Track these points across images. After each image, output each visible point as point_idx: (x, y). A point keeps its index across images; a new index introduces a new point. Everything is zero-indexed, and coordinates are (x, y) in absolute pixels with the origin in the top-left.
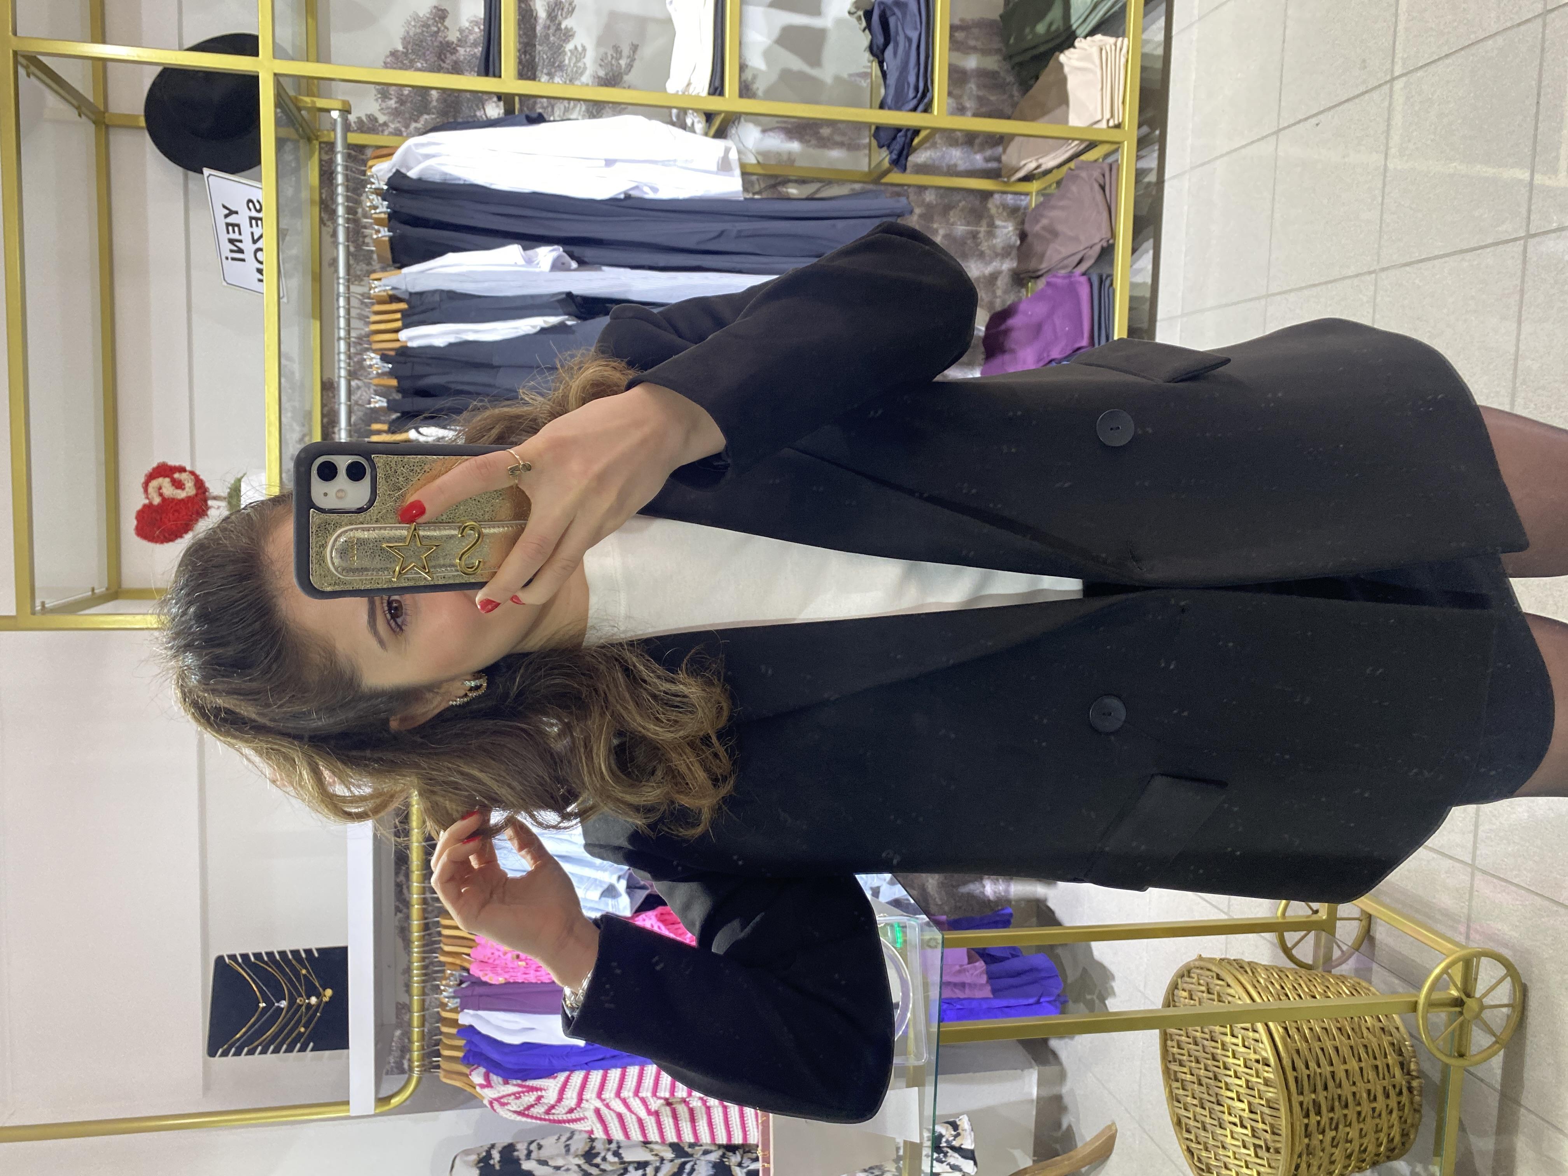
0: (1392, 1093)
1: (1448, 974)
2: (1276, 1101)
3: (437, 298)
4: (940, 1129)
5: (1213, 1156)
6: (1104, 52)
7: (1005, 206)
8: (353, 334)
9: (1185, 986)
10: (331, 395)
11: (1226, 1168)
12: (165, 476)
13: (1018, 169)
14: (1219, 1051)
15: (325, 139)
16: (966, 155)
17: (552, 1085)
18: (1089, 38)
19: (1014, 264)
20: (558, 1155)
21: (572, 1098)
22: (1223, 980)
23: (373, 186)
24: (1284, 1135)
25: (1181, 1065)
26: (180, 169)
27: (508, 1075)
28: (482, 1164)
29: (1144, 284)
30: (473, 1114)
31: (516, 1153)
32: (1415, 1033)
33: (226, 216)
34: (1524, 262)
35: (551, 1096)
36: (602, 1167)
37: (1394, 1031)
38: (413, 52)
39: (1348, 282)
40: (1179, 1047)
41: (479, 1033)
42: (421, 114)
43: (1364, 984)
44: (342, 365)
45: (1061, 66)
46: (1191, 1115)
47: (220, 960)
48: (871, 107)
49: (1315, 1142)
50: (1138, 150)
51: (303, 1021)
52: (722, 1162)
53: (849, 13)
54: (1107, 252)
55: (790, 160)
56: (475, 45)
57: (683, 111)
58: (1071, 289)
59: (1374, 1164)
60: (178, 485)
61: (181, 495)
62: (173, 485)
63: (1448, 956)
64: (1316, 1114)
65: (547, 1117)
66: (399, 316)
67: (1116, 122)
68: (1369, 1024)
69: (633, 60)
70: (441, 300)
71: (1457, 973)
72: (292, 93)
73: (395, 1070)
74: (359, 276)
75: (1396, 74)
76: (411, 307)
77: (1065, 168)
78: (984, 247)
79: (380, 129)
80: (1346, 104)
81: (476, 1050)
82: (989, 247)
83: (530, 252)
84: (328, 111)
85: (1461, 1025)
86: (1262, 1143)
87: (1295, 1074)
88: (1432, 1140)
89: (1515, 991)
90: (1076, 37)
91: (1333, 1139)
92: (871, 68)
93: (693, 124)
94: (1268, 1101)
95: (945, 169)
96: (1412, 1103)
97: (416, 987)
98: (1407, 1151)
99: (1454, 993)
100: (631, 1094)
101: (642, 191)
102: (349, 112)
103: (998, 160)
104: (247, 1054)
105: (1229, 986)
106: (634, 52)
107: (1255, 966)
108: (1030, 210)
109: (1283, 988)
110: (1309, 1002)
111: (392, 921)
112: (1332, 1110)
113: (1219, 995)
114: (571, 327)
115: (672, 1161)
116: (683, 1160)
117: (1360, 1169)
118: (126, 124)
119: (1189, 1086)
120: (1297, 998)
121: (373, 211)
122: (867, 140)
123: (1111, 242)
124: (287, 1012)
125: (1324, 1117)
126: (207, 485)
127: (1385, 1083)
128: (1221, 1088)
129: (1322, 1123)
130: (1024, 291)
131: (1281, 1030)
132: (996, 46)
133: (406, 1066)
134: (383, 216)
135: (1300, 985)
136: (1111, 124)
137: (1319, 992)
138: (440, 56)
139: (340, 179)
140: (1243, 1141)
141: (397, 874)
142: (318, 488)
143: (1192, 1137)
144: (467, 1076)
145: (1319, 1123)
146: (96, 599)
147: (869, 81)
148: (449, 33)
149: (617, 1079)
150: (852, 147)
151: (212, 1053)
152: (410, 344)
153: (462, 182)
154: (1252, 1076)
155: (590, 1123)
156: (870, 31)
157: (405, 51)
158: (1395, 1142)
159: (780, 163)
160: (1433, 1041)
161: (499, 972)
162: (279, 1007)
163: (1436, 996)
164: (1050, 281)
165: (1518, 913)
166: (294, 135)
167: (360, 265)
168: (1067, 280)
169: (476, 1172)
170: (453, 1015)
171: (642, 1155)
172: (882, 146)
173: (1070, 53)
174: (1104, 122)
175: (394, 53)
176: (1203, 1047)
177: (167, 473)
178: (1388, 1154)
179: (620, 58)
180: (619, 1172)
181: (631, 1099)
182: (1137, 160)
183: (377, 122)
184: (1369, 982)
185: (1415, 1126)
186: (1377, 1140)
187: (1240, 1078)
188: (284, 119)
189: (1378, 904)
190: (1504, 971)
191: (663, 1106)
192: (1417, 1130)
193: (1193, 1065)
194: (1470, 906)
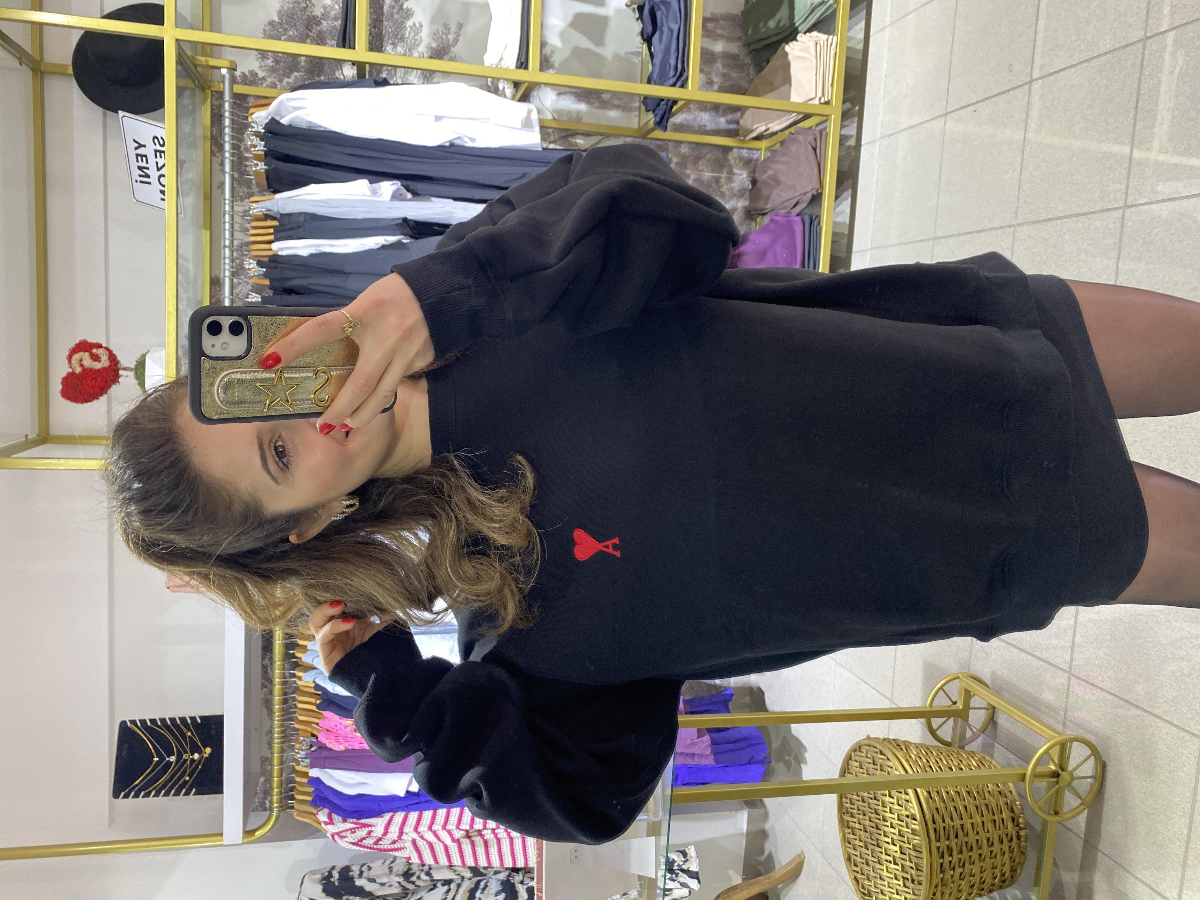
0: (1005, 840)
1: (1049, 754)
2: (920, 846)
3: (302, 219)
4: (673, 856)
5: (873, 884)
6: (818, 46)
7: (741, 158)
8: (236, 243)
9: (857, 758)
10: (218, 288)
11: (882, 893)
12: (85, 351)
13: (752, 131)
14: (880, 808)
15: (216, 89)
16: (713, 118)
17: (380, 822)
18: (807, 34)
19: (747, 203)
20: (384, 875)
21: (395, 832)
22: (884, 755)
23: (253, 130)
24: (925, 871)
25: (852, 816)
26: (101, 109)
27: (346, 815)
28: (325, 881)
29: (844, 223)
30: (320, 842)
31: (351, 873)
32: (1023, 794)
33: (136, 148)
34: (1122, 226)
35: (379, 831)
36: (417, 883)
37: (1008, 794)
38: (287, 23)
39: (994, 232)
40: (851, 803)
41: (323, 783)
42: (292, 71)
43: (988, 758)
44: (227, 267)
45: (786, 54)
46: (858, 854)
47: (123, 724)
48: (641, 82)
49: (947, 876)
50: (842, 122)
51: (188, 772)
52: (508, 880)
53: (627, 5)
54: (816, 199)
55: (579, 118)
56: (335, 19)
57: (496, 80)
58: (789, 226)
59: (990, 891)
60: (96, 358)
61: (98, 366)
62: (91, 358)
63: (1049, 740)
64: (949, 856)
65: (375, 847)
66: (272, 231)
67: (826, 100)
68: (990, 789)
69: (459, 35)
70: (305, 221)
71: (1055, 754)
72: (189, 53)
73: (259, 808)
74: (241, 197)
75: (1034, 77)
76: (281, 225)
77: (787, 132)
78: (725, 189)
79: (260, 82)
80: (996, 98)
81: (321, 795)
82: (728, 190)
83: (375, 186)
84: (219, 68)
85: (1057, 791)
86: (909, 877)
87: (935, 826)
88: (1033, 873)
89: (1097, 767)
90: (798, 33)
91: (961, 874)
92: (642, 48)
93: (504, 88)
94: (914, 846)
95: (697, 128)
96: (1019, 847)
97: (276, 746)
98: (1014, 883)
99: (1053, 767)
100: (440, 828)
101: (463, 141)
102: (235, 70)
103: (737, 123)
104: (143, 797)
105: (888, 759)
106: (459, 29)
107: (908, 744)
108: (760, 162)
109: (928, 761)
110: (947, 774)
111: (259, 694)
112: (961, 852)
113: (881, 766)
114: (406, 244)
115: (470, 879)
116: (479, 878)
117: (980, 895)
118: (58, 72)
119: (857, 832)
120: (938, 770)
121: (253, 149)
122: (638, 104)
123: (820, 191)
124: (175, 765)
125: (955, 858)
126: (119, 358)
127: (1000, 832)
128: (880, 835)
129: (953, 862)
130: (753, 223)
131: (925, 793)
132: (738, 35)
133: (268, 804)
134: (260, 153)
135: (941, 759)
136: (822, 101)
137: (954, 764)
138: (308, 26)
139: (227, 122)
140: (895, 874)
141: (263, 658)
142: (208, 341)
143: (858, 869)
144: (314, 815)
145: (950, 862)
146: (29, 444)
147: (640, 58)
148: (315, 9)
149: (430, 818)
150: (626, 109)
151: (116, 795)
152: (280, 253)
153: (323, 129)
154: (903, 827)
155: (408, 851)
156: (642, 21)
157: (280, 21)
158: (1006, 876)
159: (570, 120)
160: (1036, 803)
161: (341, 740)
162: (169, 761)
163: (1039, 770)
164: (773, 218)
165: (1101, 709)
166: (191, 85)
167: (243, 190)
168: (786, 219)
169: (320, 888)
170: (305, 770)
171: (448, 875)
172: (649, 111)
173: (793, 44)
174: (817, 99)
175: (271, 23)
176: (869, 804)
177: (87, 348)
178: (1001, 884)
179: (449, 34)
180: (430, 888)
181: (440, 831)
182: (841, 129)
183: (257, 76)
184: (992, 756)
185: (1021, 864)
186: (993, 874)
187: (894, 828)
188: (183, 73)
189: (1000, 699)
190: (1089, 752)
191: (463, 837)
192: (1022, 867)
193: (861, 816)
194: (1067, 702)
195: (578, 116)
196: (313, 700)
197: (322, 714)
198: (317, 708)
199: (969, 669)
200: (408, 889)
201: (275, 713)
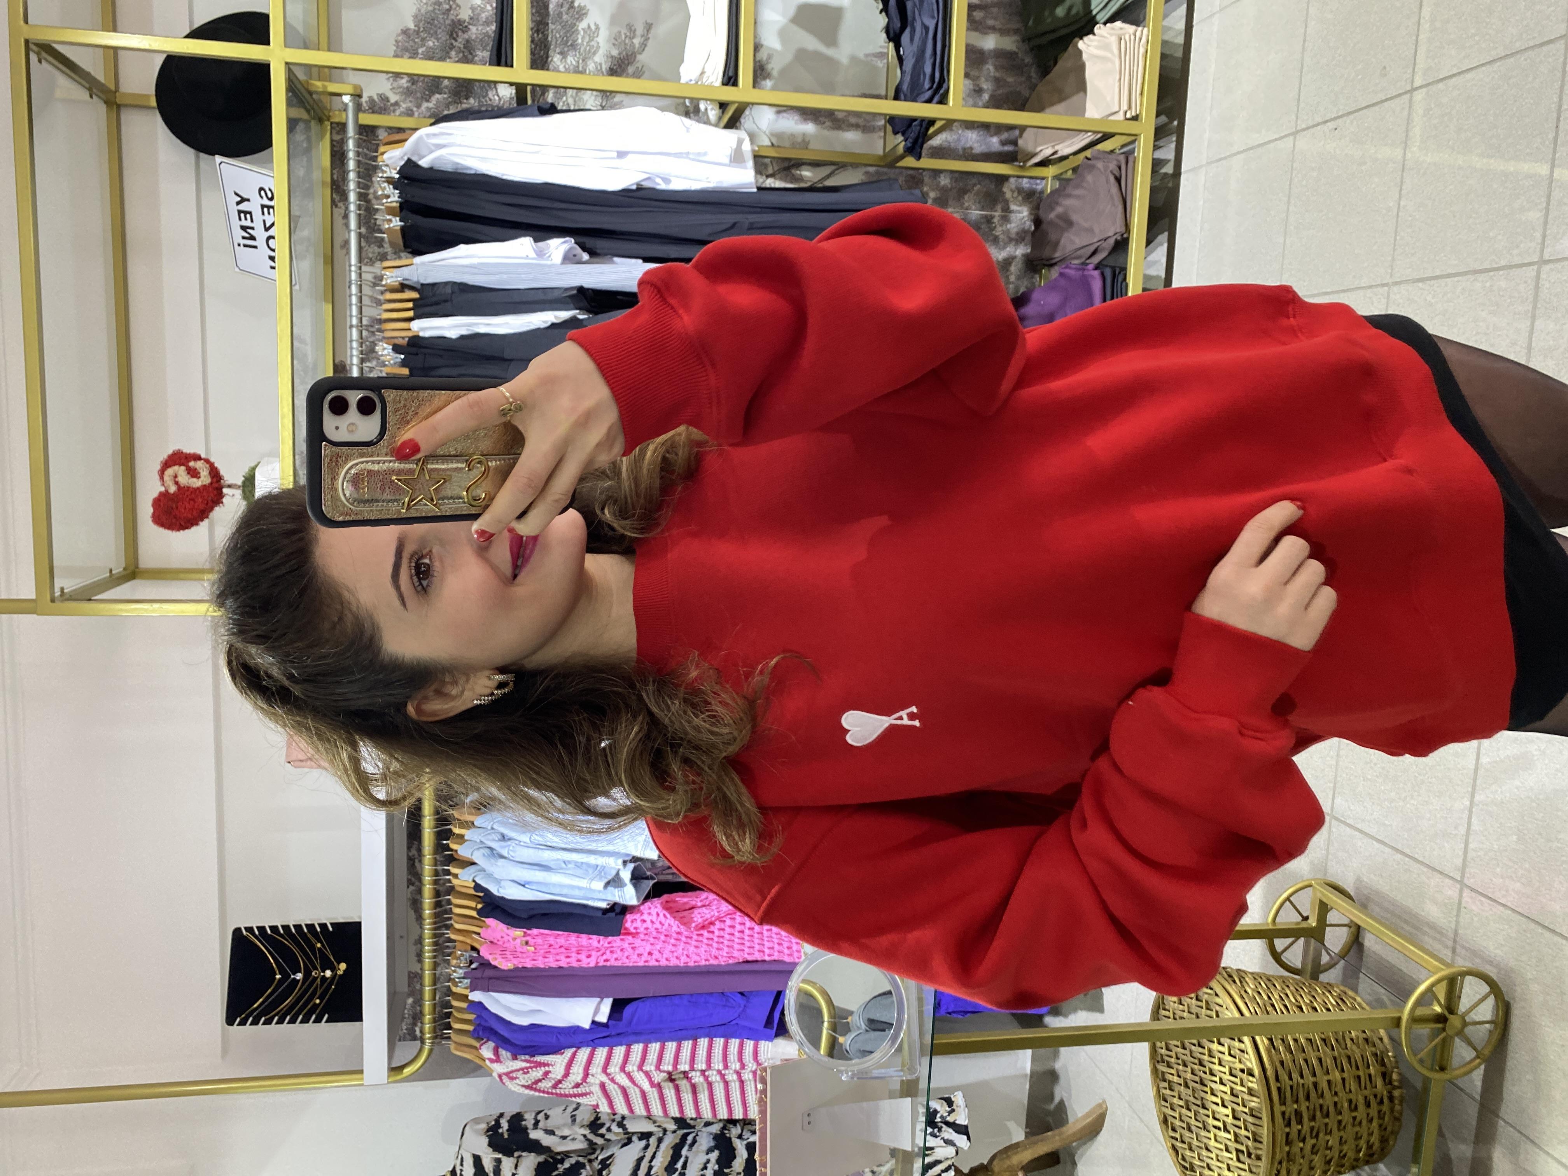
0: (1373, 1103)
1: (1434, 990)
2: (1259, 1110)
3: (449, 290)
4: (935, 1105)
5: (1196, 1156)
6: (1123, 41)
7: (1020, 190)
8: (365, 322)
11: (1209, 1168)
12: (181, 465)
13: (1034, 155)
14: (1206, 1058)
15: (337, 120)
16: (982, 137)
17: (559, 1061)
18: (1108, 25)
19: (1028, 250)
20: (564, 1125)
21: (578, 1073)
23: (385, 175)
24: (1265, 1143)
25: (1169, 1066)
26: (193, 150)
27: (517, 1051)
28: (491, 1133)
29: (1158, 277)
30: (483, 1082)
31: (524, 1123)
32: (1398, 1043)
33: (238, 203)
34: (1537, 287)
35: (558, 1071)
36: (607, 1137)
37: (1377, 1042)
38: (425, 30)
39: (1361, 293)
40: (1168, 1049)
41: (486, 1009)
42: (432, 93)
43: (1350, 993)
44: (355, 352)
45: (1080, 52)
46: (1177, 1116)
47: (237, 931)
48: (887, 96)
49: (1296, 1149)
50: (1155, 141)
51: (318, 993)
52: (722, 1134)
54: (1122, 245)
55: (804, 143)
56: (487, 23)
57: (695, 102)
58: (1085, 284)
59: (1353, 1168)
60: (194, 473)
61: (196, 483)
62: (188, 473)
63: (1434, 973)
64: (1298, 1124)
65: (554, 1091)
66: (410, 305)
67: (1134, 114)
68: (1353, 1036)
69: (647, 39)
70: (453, 293)
71: (1441, 992)
72: (302, 77)
73: (408, 1036)
74: (371, 259)
75: (1416, 84)
76: (423, 297)
77: (1081, 156)
78: (998, 232)
79: (392, 108)
80: (1365, 111)
81: (485, 1024)
82: (1004, 232)
83: (540, 244)
84: (340, 95)
85: (1444, 1040)
86: (1244, 1148)
87: (1279, 1085)
88: (1410, 1145)
89: (1497, 1011)
90: (1097, 23)
91: (1313, 1146)
92: (888, 49)
93: (706, 109)
94: (1251, 1109)
95: (961, 152)
96: (1392, 1110)
97: (427, 962)
98: (1385, 1156)
99: (1438, 1009)
100: (635, 1068)
101: (654, 182)
102: (360, 95)
103: (1015, 143)
104: (264, 1024)
105: (1217, 995)
106: (648, 31)
107: (1244, 974)
108: (1045, 195)
109: (1269, 998)
110: (1295, 1017)
111: (404, 893)
112: (1313, 1118)
113: (1207, 1002)
114: (582, 320)
115: (674, 1132)
116: (685, 1131)
118: (140, 106)
119: (1177, 1088)
120: (1284, 1010)
121: (385, 200)
122: (882, 124)
123: (1125, 236)
124: (303, 983)
125: (1305, 1127)
126: (222, 473)
127: (1366, 1092)
128: (1207, 1093)
129: (1303, 1132)
130: (1037, 277)
131: (1266, 1041)
132: (1015, 26)
133: (418, 1033)
134: (394, 204)
135: (1287, 995)
136: (1128, 116)
137: (1305, 1002)
138: (452, 34)
139: (351, 165)
140: (1226, 1145)
141: (409, 848)
142: (330, 421)
143: (1177, 1136)
144: (477, 1049)
145: (1299, 1131)
146: (113, 581)
147: (885, 61)
148: (461, 11)
149: (622, 1055)
150: (866, 131)
151: (230, 1021)
152: (421, 334)
153: (473, 172)
154: (1236, 1084)
155: (595, 1097)
156: (887, 15)
157: (416, 29)
158: (1375, 1148)
159: (794, 146)
160: (1415, 1055)
161: (509, 956)
162: (294, 979)
163: (1420, 1012)
164: (1062, 271)
165: (1504, 933)
166: (304, 115)
167: (372, 250)
168: (1081, 272)
169: (485, 1141)
170: (466, 992)
171: (647, 1127)
172: (898, 133)
173: (1089, 39)
174: (1121, 113)
175: (405, 32)
176: (1191, 1051)
177: (183, 461)
178: (1367, 1158)
179: (633, 38)
180: (623, 1142)
181: (636, 1073)
182: (1154, 150)
183: (388, 101)
184: (1356, 991)
185: (1395, 1133)
186: (1357, 1146)
187: (1225, 1085)
188: (295, 101)
189: (1367, 916)
190: (1488, 989)
191: (665, 1081)
192: (1396, 1139)
193: (1181, 1067)
194: (1457, 922)
195: (803, 140)
196: (473, 904)
197: (484, 921)
198: (478, 914)
199: (1325, 874)
200: (596, 1144)
201: (424, 920)
